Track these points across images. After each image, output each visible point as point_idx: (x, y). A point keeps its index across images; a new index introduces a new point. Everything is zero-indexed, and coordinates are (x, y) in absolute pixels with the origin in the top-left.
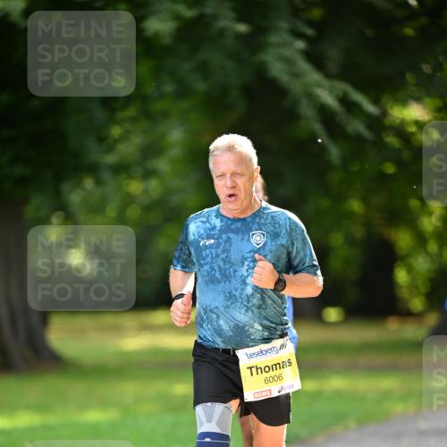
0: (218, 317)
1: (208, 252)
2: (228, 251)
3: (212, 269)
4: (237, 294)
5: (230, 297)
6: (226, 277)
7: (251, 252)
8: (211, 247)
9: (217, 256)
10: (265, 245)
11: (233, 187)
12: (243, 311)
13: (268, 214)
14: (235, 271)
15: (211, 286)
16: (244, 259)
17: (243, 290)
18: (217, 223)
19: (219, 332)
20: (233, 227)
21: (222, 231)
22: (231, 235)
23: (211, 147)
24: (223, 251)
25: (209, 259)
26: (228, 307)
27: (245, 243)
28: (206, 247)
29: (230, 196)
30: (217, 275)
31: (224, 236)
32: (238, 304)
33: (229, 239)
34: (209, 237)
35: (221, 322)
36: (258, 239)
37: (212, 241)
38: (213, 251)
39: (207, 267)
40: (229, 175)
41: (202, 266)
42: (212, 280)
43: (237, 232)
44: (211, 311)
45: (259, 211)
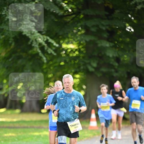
0: (63, 116)
1: (62, 101)
2: (67, 101)
3: (63, 105)
4: (68, 111)
5: (67, 111)
6: (66, 107)
7: (71, 101)
8: (62, 100)
9: (64, 102)
10: (75, 100)
11: (67, 86)
12: (70, 114)
13: (75, 93)
14: (68, 106)
15: (62, 109)
16: (70, 103)
17: (70, 110)
18: (64, 94)
19: (63, 119)
20: (68, 95)
21: (65, 96)
22: (67, 97)
23: (63, 77)
24: (65, 101)
25: (62, 103)
26: (66, 114)
27: (70, 99)
28: (61, 100)
29: (67, 88)
30: (64, 106)
31: (65, 97)
32: (69, 113)
33: (67, 98)
34: (62, 97)
35: (64, 117)
36: (73, 99)
37: (63, 98)
38: (63, 101)
39: (61, 104)
40: (67, 83)
41: (60, 104)
42: (63, 107)
43: (68, 96)
44: (62, 114)
45: (73, 92)
